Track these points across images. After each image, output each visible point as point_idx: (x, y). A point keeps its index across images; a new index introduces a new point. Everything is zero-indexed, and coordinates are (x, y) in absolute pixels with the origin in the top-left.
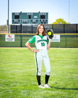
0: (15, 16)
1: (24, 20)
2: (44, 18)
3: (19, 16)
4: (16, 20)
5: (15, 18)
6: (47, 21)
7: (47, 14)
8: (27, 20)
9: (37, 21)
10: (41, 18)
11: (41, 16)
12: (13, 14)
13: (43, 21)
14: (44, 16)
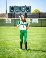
0: (12, 8)
1: (17, 10)
2: (29, 9)
3: (13, 8)
4: (12, 10)
5: (12, 9)
6: (30, 11)
7: (30, 6)
8: (18, 10)
9: (24, 11)
10: (27, 9)
11: (27, 8)
12: (10, 7)
13: (28, 11)
14: (29, 8)
